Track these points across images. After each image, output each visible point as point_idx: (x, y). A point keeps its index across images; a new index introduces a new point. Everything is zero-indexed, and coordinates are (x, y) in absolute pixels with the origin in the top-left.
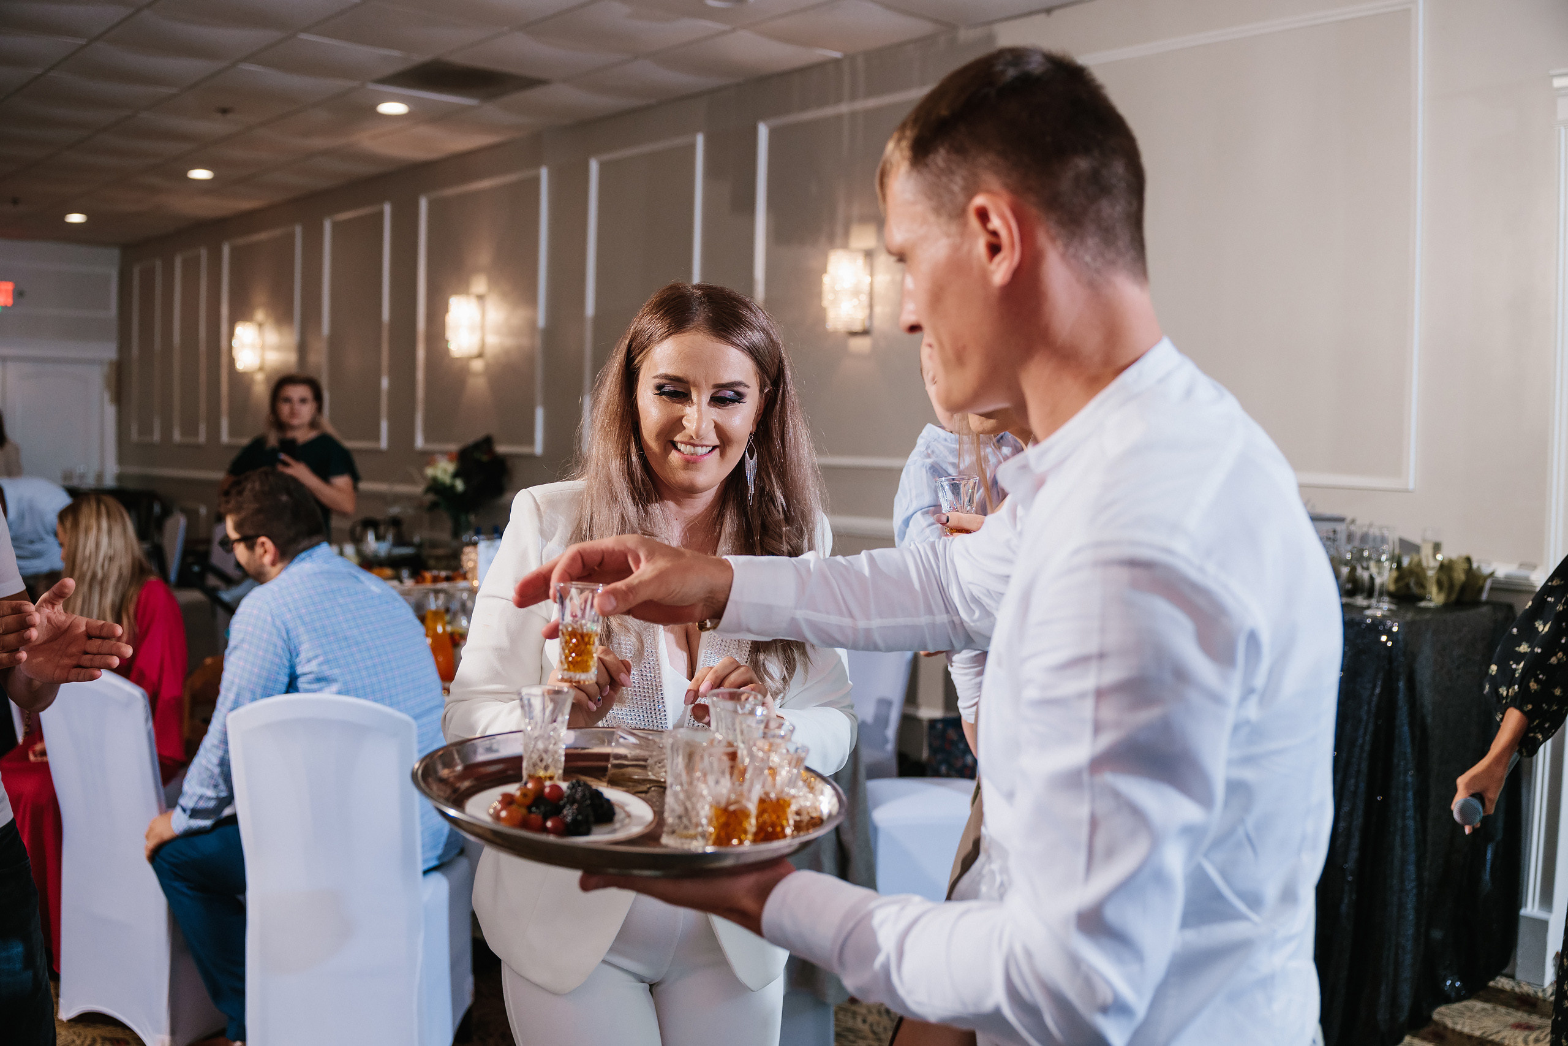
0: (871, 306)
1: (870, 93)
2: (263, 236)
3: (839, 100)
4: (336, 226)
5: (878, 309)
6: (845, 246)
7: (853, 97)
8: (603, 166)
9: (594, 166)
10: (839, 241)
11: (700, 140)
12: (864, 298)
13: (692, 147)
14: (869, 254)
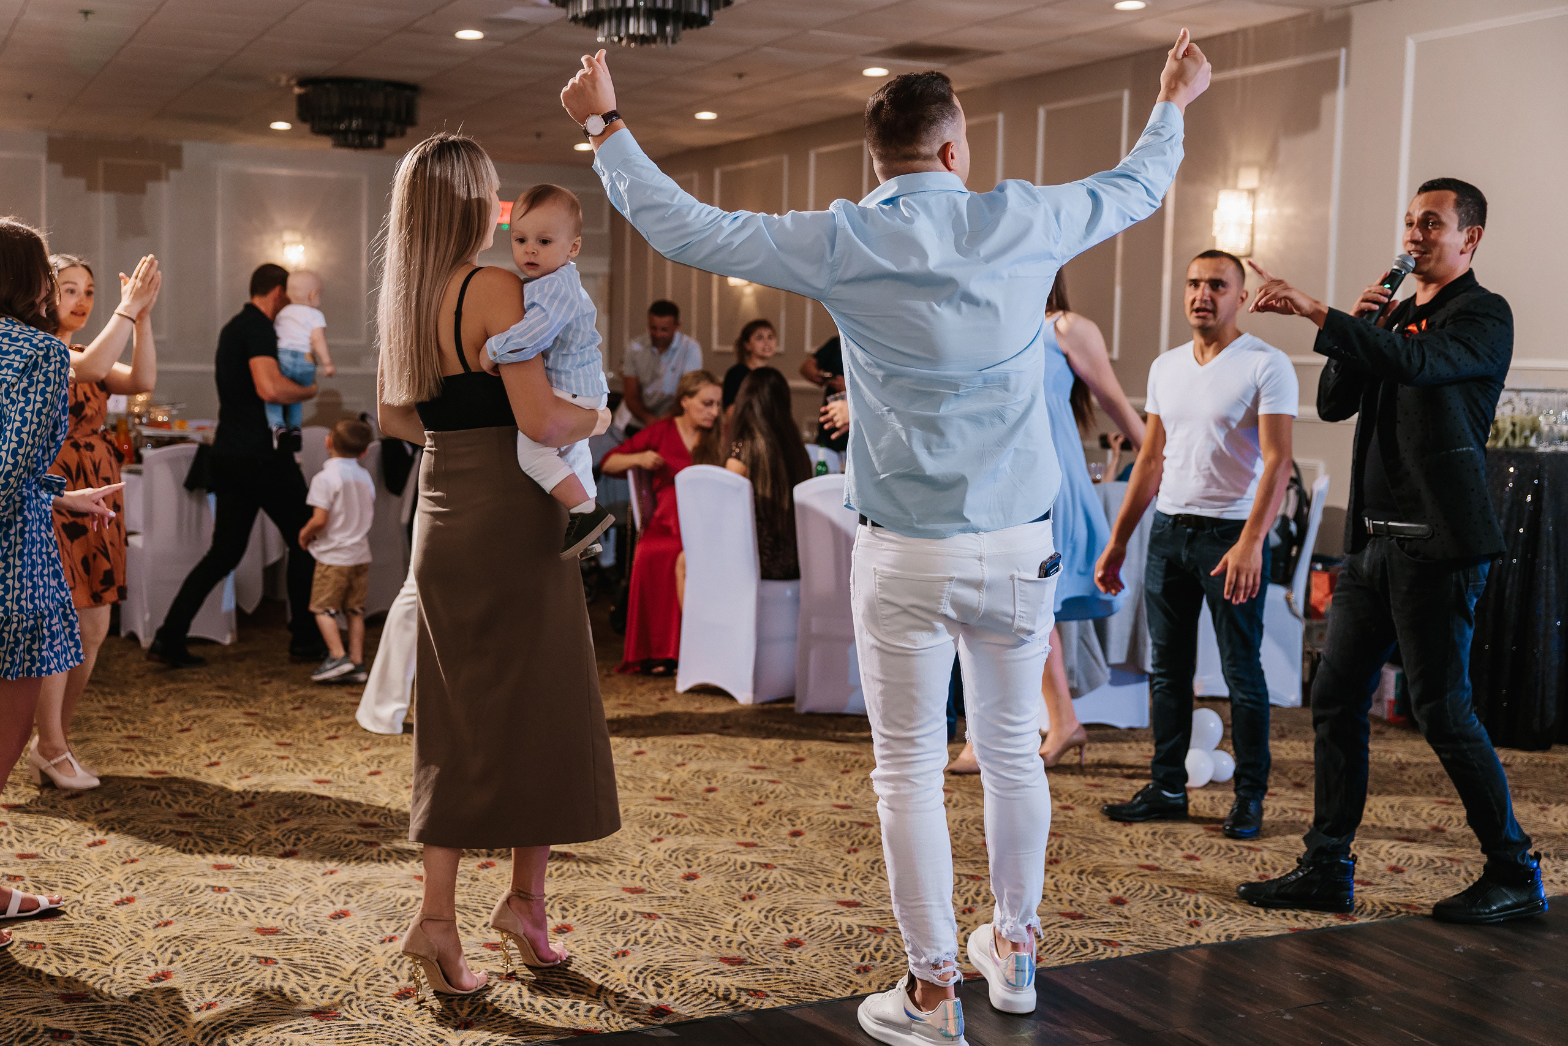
0: (1253, 235)
1: (1259, 60)
2: (753, 164)
3: (1233, 66)
4: (819, 156)
5: (1258, 237)
6: (1235, 187)
7: (1245, 63)
8: (1049, 114)
9: (1042, 113)
10: (1230, 182)
11: (1126, 95)
12: (1247, 230)
13: (1120, 100)
14: (1252, 192)
